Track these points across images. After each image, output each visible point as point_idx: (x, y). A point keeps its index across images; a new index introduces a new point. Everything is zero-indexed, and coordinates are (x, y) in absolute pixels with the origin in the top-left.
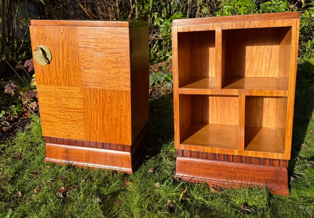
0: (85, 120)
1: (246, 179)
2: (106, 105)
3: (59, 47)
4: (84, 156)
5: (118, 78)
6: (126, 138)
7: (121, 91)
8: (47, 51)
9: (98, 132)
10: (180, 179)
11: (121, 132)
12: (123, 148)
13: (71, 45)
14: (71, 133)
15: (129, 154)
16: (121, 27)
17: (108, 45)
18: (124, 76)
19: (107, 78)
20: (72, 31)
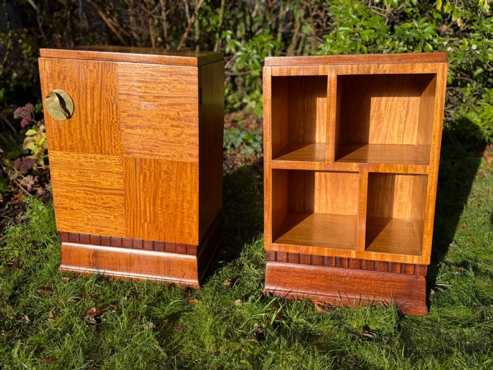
0: (126, 207)
1: (368, 292)
2: (161, 183)
3: (86, 93)
4: (123, 262)
5: (180, 142)
6: (190, 234)
7: (184, 162)
8: (67, 99)
9: (146, 225)
10: (271, 294)
11: (182, 224)
12: (186, 250)
13: (106, 90)
14: (103, 227)
15: (194, 258)
16: (185, 64)
17: (164, 92)
18: (188, 141)
19: (161, 143)
20: (108, 69)
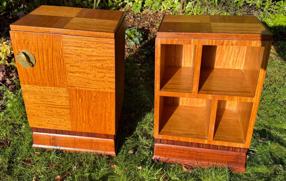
0: (71, 115)
2: (92, 103)
3: (43, 53)
4: (70, 142)
5: (103, 81)
6: (110, 129)
7: (106, 92)
8: (31, 56)
9: (84, 124)
10: (157, 160)
11: (105, 124)
12: (107, 136)
13: (56, 51)
14: (58, 125)
15: (112, 140)
16: (106, 38)
17: (93, 53)
18: (109, 80)
19: (92, 81)
20: (56, 39)
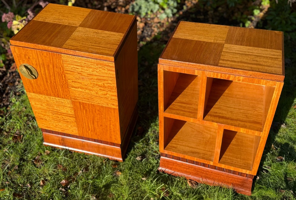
0: (77, 123)
2: (96, 115)
3: (44, 68)
4: (78, 145)
5: (106, 98)
6: (116, 139)
7: (109, 107)
8: (33, 70)
10: (163, 172)
11: (111, 134)
12: (114, 144)
13: (57, 68)
14: (65, 129)
15: (119, 148)
17: (94, 73)
18: (111, 98)
19: (94, 97)
20: (56, 57)
